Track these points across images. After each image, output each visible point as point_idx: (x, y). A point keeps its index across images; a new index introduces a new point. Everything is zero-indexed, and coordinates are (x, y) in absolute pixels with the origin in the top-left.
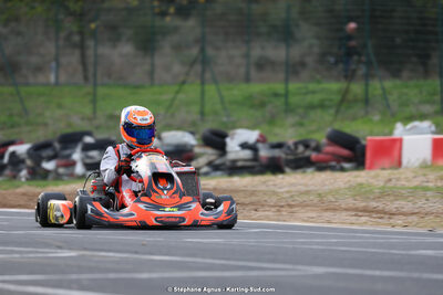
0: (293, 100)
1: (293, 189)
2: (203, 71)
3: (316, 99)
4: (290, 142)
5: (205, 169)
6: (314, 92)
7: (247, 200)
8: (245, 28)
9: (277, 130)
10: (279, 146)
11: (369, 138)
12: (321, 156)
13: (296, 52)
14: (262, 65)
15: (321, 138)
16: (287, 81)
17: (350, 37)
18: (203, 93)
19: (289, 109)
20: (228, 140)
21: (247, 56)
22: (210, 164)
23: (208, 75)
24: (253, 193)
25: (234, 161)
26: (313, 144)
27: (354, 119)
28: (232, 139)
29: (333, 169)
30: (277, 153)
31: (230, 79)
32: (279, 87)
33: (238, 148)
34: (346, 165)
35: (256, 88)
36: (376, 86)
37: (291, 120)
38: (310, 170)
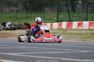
0: (18, 17)
1: (18, 33)
2: (2, 12)
3: (22, 17)
4: (17, 25)
5: (2, 29)
6: (21, 16)
7: (10, 35)
8: (9, 4)
9: (15, 22)
10: (15, 25)
11: (31, 24)
12: (23, 27)
13: (18, 9)
14: (12, 11)
15: (23, 24)
16: (17, 14)
17: (27, 6)
18: (1, 16)
19: (17, 19)
20: (6, 24)
21: (9, 9)
22: (3, 28)
23: (2, 13)
24: (11, 34)
25: (7, 28)
26: (21, 25)
27: (29, 20)
28: (7, 24)
29: (25, 29)
30: (15, 26)
31: (6, 13)
32: (15, 15)
33: (8, 26)
34: (27, 29)
35: (11, 15)
36: (33, 15)
37: (17, 21)
38: (21, 30)
